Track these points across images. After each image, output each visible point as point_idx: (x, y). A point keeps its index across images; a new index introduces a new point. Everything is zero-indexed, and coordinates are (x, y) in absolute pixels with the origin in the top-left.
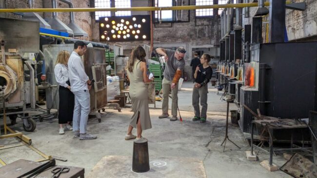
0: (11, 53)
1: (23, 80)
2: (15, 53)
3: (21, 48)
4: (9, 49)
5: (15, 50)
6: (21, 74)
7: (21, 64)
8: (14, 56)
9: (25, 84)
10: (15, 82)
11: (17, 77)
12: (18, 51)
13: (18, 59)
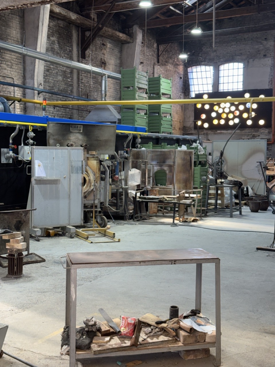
0: (91, 155)
1: (99, 180)
2: (94, 155)
3: (99, 150)
4: (90, 152)
5: (95, 152)
6: (98, 175)
7: (99, 165)
8: (93, 157)
9: (100, 183)
10: (93, 181)
11: (94, 177)
12: (96, 153)
13: (97, 160)
